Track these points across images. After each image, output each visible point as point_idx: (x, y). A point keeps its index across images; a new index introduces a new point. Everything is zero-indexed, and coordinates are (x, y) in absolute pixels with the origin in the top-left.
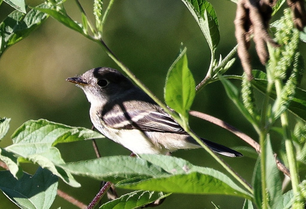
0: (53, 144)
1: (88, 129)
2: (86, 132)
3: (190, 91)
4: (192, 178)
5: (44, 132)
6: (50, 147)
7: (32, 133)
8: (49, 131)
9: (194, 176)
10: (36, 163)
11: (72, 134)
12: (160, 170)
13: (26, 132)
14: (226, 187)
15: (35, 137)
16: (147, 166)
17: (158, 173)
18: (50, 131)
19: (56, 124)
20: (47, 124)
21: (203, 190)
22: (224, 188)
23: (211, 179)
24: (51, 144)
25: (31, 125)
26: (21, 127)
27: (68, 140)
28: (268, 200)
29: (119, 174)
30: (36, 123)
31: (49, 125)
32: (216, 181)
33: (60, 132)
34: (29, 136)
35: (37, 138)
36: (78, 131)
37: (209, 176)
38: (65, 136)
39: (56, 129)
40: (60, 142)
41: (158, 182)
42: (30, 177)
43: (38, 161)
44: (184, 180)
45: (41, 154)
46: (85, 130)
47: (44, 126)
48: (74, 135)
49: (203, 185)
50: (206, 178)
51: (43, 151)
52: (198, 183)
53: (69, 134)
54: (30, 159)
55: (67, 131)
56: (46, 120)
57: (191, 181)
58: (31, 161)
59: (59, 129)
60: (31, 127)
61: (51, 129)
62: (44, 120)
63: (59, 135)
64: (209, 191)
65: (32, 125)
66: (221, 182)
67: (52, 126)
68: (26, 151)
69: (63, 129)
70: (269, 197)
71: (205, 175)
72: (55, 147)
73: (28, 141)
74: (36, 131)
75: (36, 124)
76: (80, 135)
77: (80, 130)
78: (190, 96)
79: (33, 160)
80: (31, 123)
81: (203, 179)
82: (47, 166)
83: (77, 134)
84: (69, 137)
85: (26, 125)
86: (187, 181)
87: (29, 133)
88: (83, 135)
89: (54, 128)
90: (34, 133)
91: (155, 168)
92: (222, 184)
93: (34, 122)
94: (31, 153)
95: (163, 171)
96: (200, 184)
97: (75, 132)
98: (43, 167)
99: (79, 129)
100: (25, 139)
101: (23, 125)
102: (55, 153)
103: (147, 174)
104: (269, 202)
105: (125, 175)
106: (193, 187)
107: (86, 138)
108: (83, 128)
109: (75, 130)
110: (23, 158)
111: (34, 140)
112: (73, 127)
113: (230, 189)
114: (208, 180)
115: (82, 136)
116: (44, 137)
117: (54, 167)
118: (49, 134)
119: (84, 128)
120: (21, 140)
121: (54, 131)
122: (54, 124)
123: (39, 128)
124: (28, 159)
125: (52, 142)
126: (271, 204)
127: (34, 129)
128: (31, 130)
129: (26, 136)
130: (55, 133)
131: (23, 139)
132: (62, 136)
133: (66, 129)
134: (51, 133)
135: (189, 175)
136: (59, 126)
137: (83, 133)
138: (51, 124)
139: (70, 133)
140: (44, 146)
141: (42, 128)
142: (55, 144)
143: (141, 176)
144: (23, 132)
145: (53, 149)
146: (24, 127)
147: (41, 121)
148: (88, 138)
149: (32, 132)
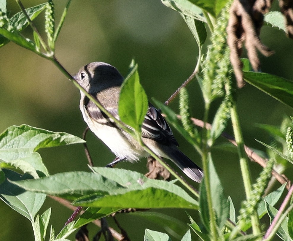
0: (35, 149)
1: (69, 134)
2: (68, 137)
3: (142, 106)
4: (147, 193)
5: (26, 137)
6: (32, 152)
7: (15, 139)
8: (31, 136)
9: (149, 191)
10: (18, 168)
11: (54, 139)
12: (115, 185)
13: (9, 137)
14: (181, 200)
15: (18, 142)
16: (102, 181)
17: (113, 188)
18: (33, 137)
19: (38, 130)
20: (30, 130)
21: (158, 204)
22: (180, 202)
23: (166, 193)
24: (33, 149)
25: (13, 131)
26: (4, 132)
27: (49, 145)
28: (215, 219)
29: (75, 191)
30: (19, 128)
31: (31, 130)
32: (171, 195)
33: (42, 137)
34: (12, 141)
35: (20, 144)
36: (59, 136)
37: (164, 191)
38: (47, 141)
39: (38, 134)
40: (42, 147)
41: (113, 199)
42: (21, 177)
43: (20, 166)
44: (139, 195)
45: (24, 159)
46: (66, 135)
47: (26, 131)
48: (56, 140)
49: (158, 199)
50: (161, 193)
51: (26, 157)
52: (153, 198)
53: (50, 139)
54: (12, 165)
55: (49, 136)
56: (28, 125)
57: (146, 196)
58: (13, 165)
59: (41, 134)
60: (13, 132)
61: (33, 134)
62: (26, 125)
63: (41, 140)
64: (165, 204)
65: (15, 131)
66: (176, 196)
67: (34, 131)
68: (9, 156)
69: (45, 134)
70: (216, 216)
71: (160, 189)
72: (36, 152)
73: (11, 146)
74: (19, 136)
75: (19, 130)
76: (61, 140)
77: (62, 135)
78: (143, 111)
79: (15, 165)
80: (14, 129)
81: (158, 194)
82: (28, 171)
83: (59, 139)
84: (51, 142)
85: (8, 130)
86: (142, 197)
87: (12, 139)
88: (65, 139)
89: (37, 133)
90: (17, 138)
91: (110, 182)
92: (178, 197)
93: (16, 128)
94: (14, 158)
95: (119, 186)
96: (156, 198)
97: (56, 137)
98: (25, 172)
99: (60, 134)
100: (8, 144)
101: (5, 131)
102: (36, 158)
103: (103, 189)
104: (217, 220)
105: (80, 192)
106: (148, 202)
107: (68, 143)
108: (64, 133)
109: (56, 135)
110: (6, 163)
111: (17, 145)
112: (55, 132)
113: (186, 202)
114: (163, 194)
115: (63, 141)
116: (27, 142)
117: (36, 171)
118: (31, 140)
119: (66, 133)
120: (4, 146)
121: (36, 136)
122: (36, 129)
123: (21, 133)
124: (10, 164)
125: (34, 147)
126: (219, 223)
127: (16, 134)
128: (13, 135)
129: (8, 142)
130: (37, 139)
131: (6, 144)
132: (44, 141)
133: (47, 134)
134: (33, 138)
135: (144, 190)
136: (41, 132)
137: (65, 138)
138: (33, 129)
139: (52, 138)
140: (26, 151)
141: (25, 134)
142: (36, 149)
143: (96, 192)
144: (5, 137)
145: (35, 154)
146: (7, 133)
147: (24, 126)
148: (70, 142)
149: (14, 137)
